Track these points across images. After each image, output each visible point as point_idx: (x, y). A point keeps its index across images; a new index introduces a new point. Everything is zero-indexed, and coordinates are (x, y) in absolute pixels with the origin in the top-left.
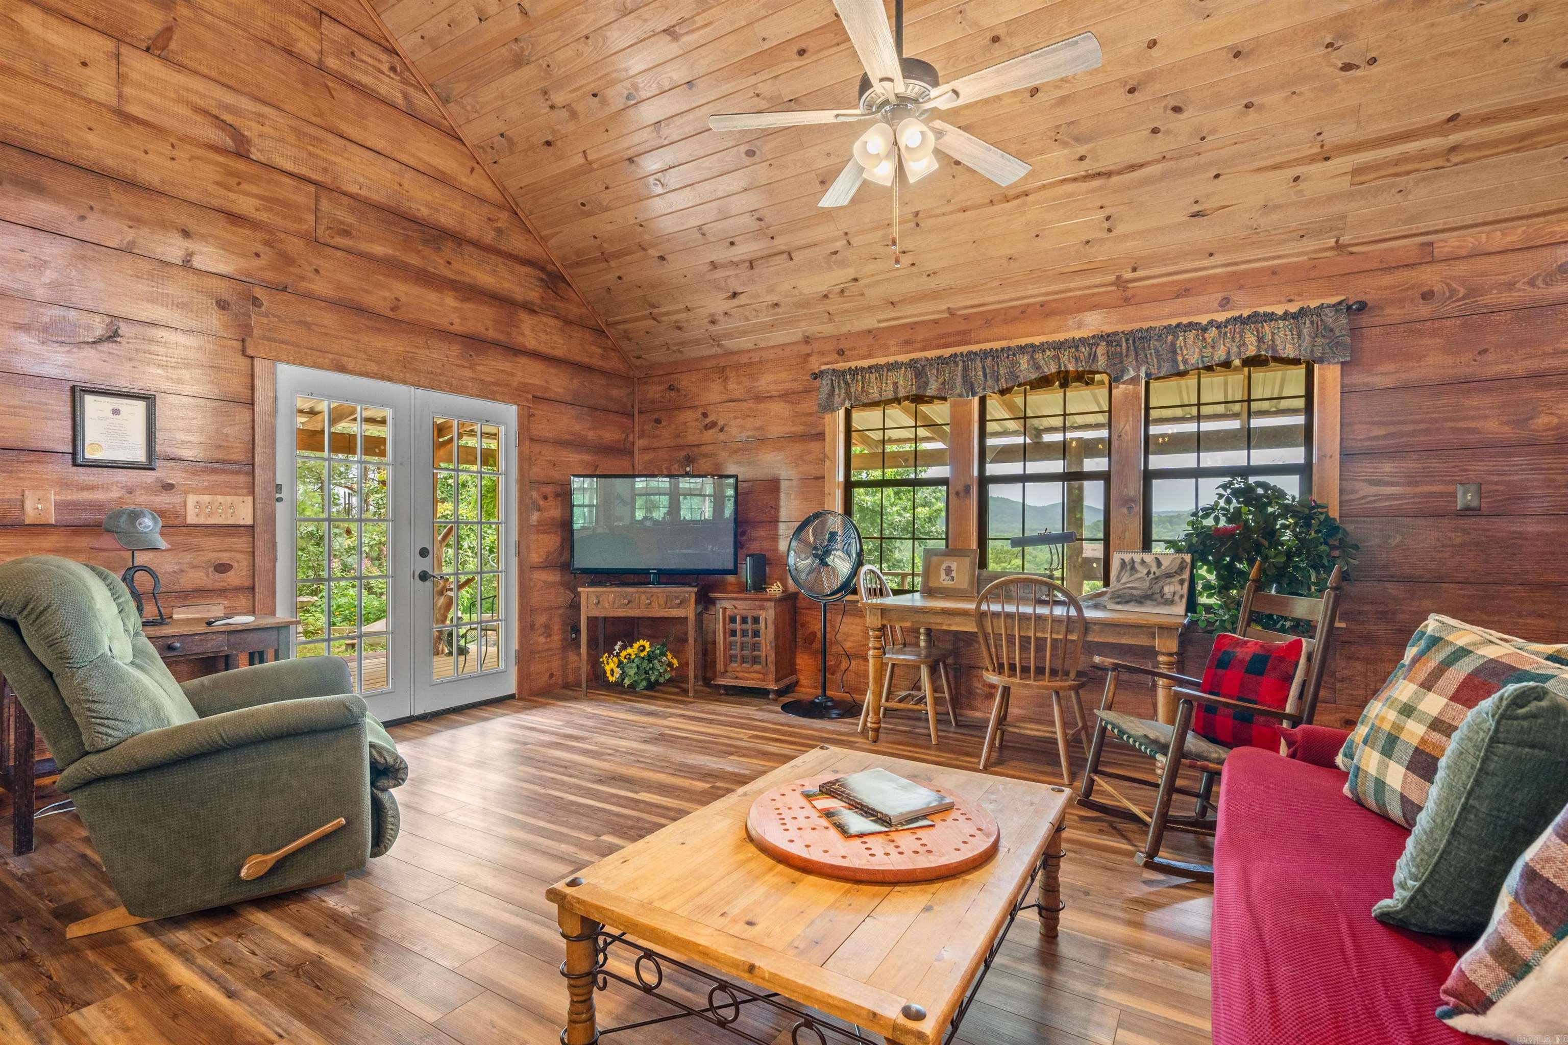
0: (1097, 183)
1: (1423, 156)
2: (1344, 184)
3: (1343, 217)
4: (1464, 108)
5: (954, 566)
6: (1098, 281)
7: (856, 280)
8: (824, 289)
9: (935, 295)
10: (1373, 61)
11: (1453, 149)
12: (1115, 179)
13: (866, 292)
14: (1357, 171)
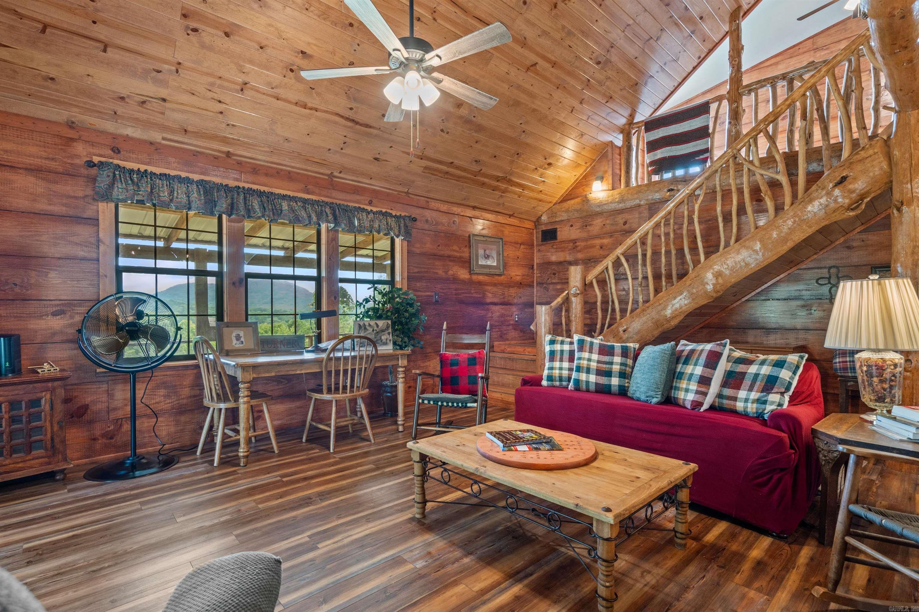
0: (350, 124)
1: (440, 171)
2: (420, 170)
3: (413, 182)
4: (456, 162)
5: (242, 334)
6: (322, 171)
7: (164, 100)
8: (124, 92)
9: (225, 140)
10: (448, 133)
11: (447, 173)
12: (358, 127)
13: (167, 113)
14: (426, 168)
